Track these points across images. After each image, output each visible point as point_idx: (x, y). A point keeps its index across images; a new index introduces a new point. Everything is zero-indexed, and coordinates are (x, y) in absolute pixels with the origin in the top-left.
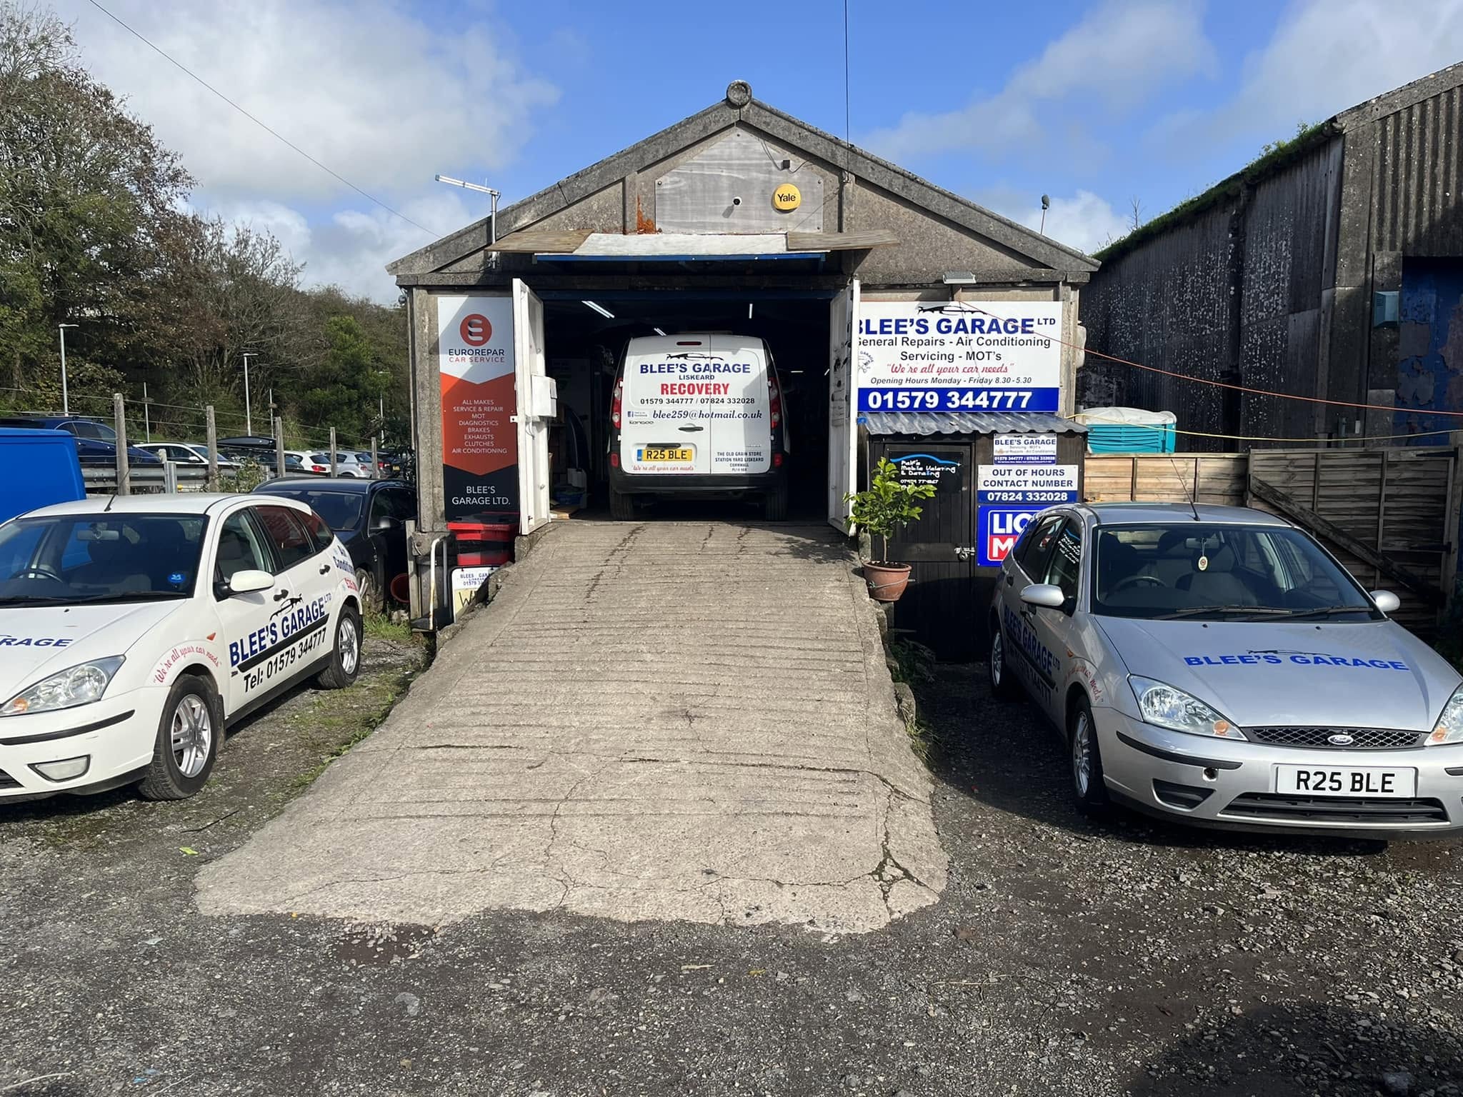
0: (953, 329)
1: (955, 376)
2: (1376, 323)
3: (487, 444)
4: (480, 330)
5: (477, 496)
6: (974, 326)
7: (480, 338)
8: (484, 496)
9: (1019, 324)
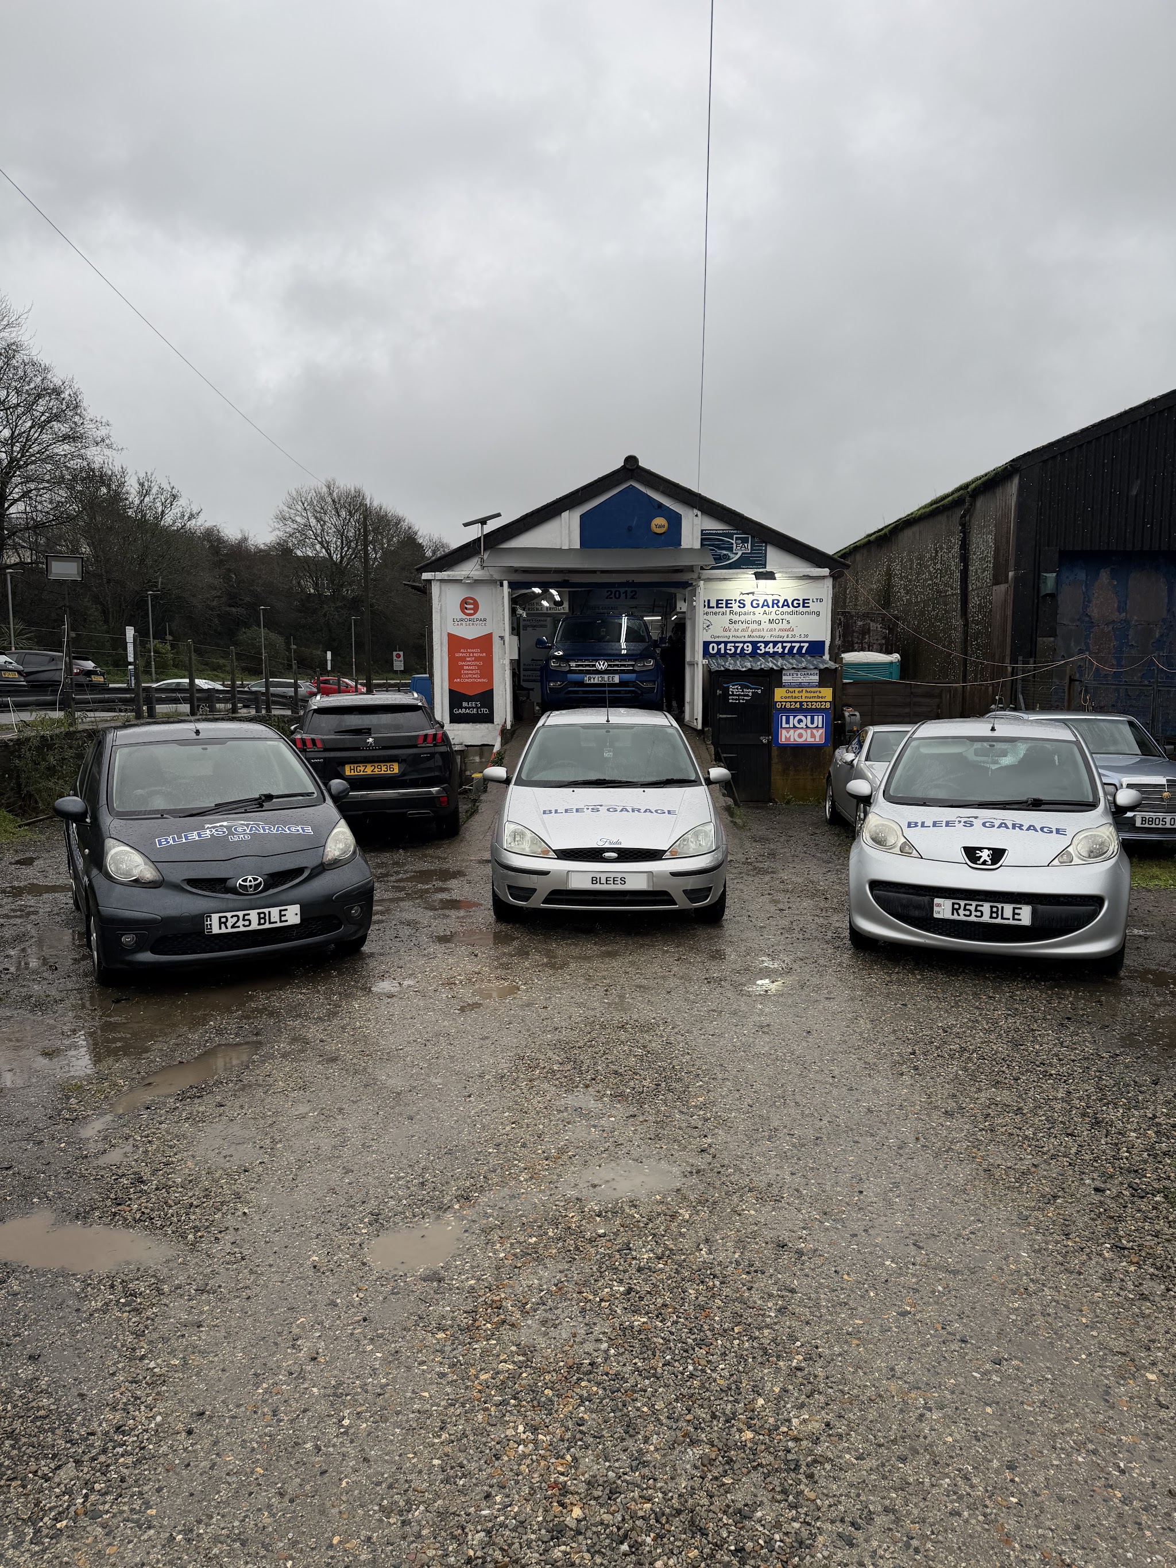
0: (761, 605)
1: (762, 633)
2: (1043, 593)
3: (475, 676)
4: (472, 606)
5: (469, 708)
6: (773, 604)
7: (472, 612)
8: (474, 708)
9: (801, 602)
